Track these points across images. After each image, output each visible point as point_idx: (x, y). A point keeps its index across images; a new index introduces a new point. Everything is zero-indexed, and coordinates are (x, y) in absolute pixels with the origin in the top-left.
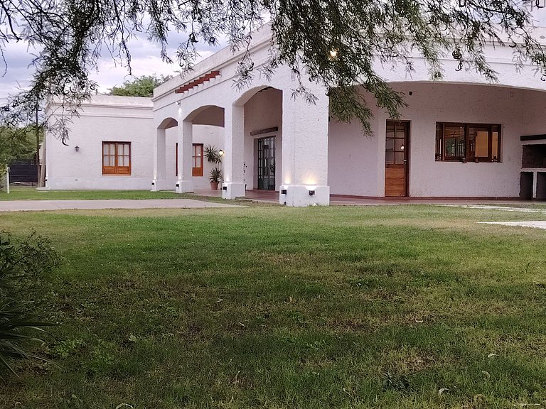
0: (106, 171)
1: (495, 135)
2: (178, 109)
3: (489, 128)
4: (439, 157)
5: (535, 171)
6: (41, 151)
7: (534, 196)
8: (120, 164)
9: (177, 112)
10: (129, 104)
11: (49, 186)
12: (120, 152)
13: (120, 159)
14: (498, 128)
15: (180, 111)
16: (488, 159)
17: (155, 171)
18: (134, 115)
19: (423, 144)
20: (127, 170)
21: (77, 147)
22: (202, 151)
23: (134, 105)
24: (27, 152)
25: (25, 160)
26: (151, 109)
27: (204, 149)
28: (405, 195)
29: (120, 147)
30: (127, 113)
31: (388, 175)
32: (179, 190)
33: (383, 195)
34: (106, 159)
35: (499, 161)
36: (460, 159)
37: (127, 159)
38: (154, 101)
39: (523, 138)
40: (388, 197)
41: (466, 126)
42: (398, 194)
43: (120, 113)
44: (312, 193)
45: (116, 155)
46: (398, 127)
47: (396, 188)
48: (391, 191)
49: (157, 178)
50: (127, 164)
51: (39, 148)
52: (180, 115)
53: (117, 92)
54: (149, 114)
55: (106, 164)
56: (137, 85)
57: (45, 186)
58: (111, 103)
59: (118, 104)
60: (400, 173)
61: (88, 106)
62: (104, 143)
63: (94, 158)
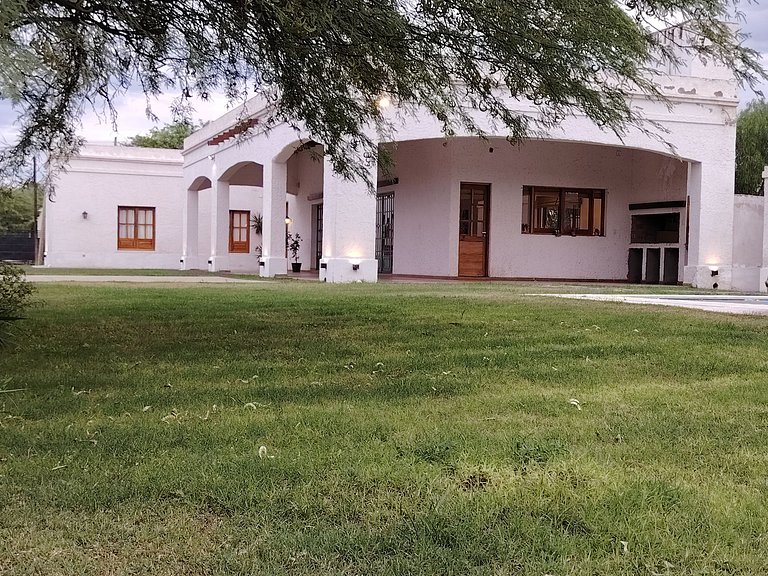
0: (122, 244)
1: (597, 202)
2: (212, 165)
3: (590, 194)
4: (526, 228)
5: (645, 247)
6: (39, 219)
7: (644, 278)
8: (141, 236)
9: (211, 170)
10: (154, 158)
11: (48, 264)
12: (141, 221)
13: (141, 229)
14: (602, 194)
15: (214, 167)
16: (588, 233)
17: (185, 245)
18: (160, 173)
19: (507, 213)
20: (150, 244)
21: (85, 213)
22: (249, 220)
23: (160, 159)
24: (23, 222)
25: (19, 232)
26: (180, 164)
27: (252, 218)
28: (484, 274)
29: (141, 213)
30: (151, 170)
31: (464, 250)
32: (212, 268)
33: (455, 273)
34: (123, 228)
35: (602, 235)
36: (552, 232)
37: (150, 229)
38: (185, 155)
39: (632, 207)
40: (462, 276)
41: (561, 191)
42: (475, 274)
43: (142, 170)
44: (356, 268)
45: (136, 225)
46: (477, 192)
47: (473, 266)
48: (467, 270)
49: (187, 255)
50: (150, 237)
51: (37, 215)
52: (214, 173)
53: (141, 142)
54: (178, 171)
55: (123, 236)
56: (167, 133)
57: (43, 264)
58: (130, 157)
59: (139, 158)
60: (478, 247)
61: (100, 160)
62: (120, 208)
63: (107, 227)
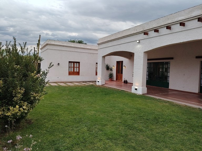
0: (70, 73)
8: (75, 71)
13: (75, 69)
18: (81, 51)
20: (78, 73)
21: (59, 64)
23: (81, 47)
29: (75, 64)
30: (79, 50)
34: (70, 68)
37: (78, 69)
43: (76, 50)
45: (74, 67)
50: (78, 71)
55: (70, 71)
58: (72, 46)
61: (64, 46)
62: (70, 62)
63: (65, 68)
